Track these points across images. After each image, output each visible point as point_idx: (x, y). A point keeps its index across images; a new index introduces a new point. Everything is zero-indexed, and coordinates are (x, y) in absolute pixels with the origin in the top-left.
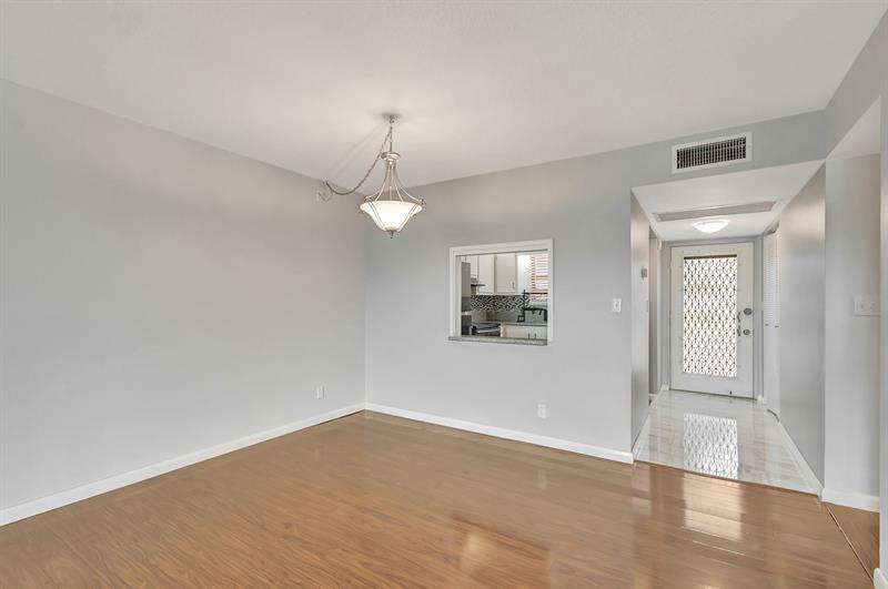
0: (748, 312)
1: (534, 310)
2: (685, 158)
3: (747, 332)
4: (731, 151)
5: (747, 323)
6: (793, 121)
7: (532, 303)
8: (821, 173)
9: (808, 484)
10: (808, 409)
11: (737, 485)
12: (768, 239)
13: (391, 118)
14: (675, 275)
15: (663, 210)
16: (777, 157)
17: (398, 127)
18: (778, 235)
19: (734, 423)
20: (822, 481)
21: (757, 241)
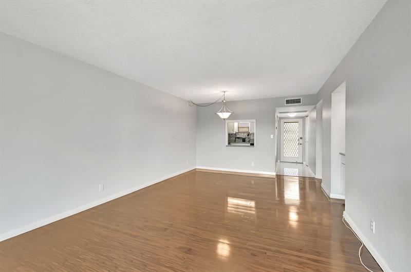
0: (301, 138)
1: (239, 138)
2: (288, 102)
3: (301, 144)
4: (298, 101)
5: (301, 141)
6: (310, 95)
7: (238, 136)
8: (315, 107)
9: (313, 175)
10: (313, 164)
11: (298, 178)
12: (306, 118)
13: (225, 92)
14: (282, 128)
15: (281, 111)
16: (307, 104)
17: (226, 93)
18: (308, 117)
19: (297, 170)
20: (315, 174)
21: (303, 118)
